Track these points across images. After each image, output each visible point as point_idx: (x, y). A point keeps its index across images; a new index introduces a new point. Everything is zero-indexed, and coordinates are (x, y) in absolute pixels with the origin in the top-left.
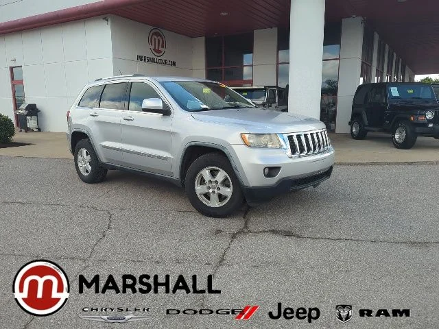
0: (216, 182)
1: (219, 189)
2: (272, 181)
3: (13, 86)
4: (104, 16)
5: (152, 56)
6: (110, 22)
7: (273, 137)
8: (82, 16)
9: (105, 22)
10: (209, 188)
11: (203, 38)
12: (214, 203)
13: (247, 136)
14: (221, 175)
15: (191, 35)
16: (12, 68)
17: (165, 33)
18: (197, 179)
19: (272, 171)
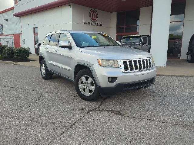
0: (88, 83)
1: (89, 87)
2: (113, 85)
3: (34, 36)
4: (69, 4)
5: (90, 21)
6: (71, 7)
7: (116, 61)
8: (60, 5)
9: (69, 7)
10: (85, 86)
11: (116, 12)
12: (87, 94)
13: (100, 60)
14: (90, 80)
15: (110, 11)
16: (34, 28)
17: (98, 11)
18: (79, 81)
19: (113, 79)
